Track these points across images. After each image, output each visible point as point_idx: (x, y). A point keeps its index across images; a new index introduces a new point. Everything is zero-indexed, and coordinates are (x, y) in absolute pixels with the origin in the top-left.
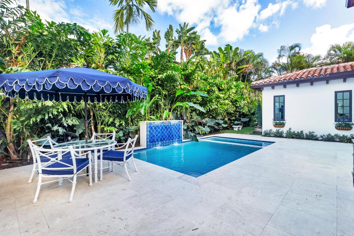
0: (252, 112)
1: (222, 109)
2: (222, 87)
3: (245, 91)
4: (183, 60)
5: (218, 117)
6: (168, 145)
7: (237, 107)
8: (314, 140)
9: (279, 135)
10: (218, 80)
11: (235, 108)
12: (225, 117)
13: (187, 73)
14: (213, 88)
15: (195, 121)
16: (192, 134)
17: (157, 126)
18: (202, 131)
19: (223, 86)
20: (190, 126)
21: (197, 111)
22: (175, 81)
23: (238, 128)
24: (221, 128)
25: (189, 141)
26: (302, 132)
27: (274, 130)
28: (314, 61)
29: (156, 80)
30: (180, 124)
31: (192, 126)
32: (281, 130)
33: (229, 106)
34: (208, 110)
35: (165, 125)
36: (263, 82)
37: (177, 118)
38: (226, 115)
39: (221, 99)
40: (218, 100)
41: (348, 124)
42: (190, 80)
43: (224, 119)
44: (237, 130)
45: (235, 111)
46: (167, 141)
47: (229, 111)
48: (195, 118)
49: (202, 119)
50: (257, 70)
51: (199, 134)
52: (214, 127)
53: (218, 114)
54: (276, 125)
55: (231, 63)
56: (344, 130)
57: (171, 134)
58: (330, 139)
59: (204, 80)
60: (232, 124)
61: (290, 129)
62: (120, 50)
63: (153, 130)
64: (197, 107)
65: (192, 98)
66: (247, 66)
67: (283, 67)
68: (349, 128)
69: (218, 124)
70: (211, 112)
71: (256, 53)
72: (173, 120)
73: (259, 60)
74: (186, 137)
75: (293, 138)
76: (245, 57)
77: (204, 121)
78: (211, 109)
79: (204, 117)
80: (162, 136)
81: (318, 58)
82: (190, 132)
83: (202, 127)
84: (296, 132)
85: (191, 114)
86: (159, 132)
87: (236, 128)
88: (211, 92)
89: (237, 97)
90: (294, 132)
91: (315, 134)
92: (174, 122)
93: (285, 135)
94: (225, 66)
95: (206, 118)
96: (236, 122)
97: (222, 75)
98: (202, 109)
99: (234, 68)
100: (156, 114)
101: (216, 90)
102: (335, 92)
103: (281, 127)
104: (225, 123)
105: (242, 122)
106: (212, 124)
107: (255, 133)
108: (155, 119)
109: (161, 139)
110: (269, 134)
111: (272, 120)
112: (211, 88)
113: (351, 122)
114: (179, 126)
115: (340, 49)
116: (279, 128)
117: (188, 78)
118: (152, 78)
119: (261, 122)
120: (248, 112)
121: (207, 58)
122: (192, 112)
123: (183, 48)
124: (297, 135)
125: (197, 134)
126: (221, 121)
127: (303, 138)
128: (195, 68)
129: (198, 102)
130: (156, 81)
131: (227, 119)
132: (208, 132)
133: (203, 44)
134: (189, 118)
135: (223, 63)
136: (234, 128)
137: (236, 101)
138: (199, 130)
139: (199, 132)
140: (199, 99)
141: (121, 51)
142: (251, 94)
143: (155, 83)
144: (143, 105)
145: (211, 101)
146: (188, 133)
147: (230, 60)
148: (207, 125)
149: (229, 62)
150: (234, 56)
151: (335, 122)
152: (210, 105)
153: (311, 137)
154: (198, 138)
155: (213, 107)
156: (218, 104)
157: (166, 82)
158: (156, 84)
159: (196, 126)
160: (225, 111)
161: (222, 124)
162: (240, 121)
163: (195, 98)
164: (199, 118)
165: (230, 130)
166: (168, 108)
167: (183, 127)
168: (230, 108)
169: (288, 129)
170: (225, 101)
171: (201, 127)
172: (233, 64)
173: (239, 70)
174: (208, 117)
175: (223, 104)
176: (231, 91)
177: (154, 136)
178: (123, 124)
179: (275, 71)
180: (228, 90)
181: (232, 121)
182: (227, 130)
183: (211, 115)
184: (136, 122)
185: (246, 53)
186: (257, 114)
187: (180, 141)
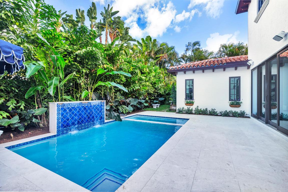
0: (167, 93)
1: (144, 90)
2: (143, 70)
3: (162, 75)
4: (108, 42)
5: (141, 97)
6: (88, 128)
7: (155, 88)
8: (215, 115)
9: (189, 112)
10: (140, 65)
11: (154, 89)
12: (146, 97)
13: (111, 53)
14: (136, 70)
15: (119, 101)
16: (116, 114)
17: (73, 108)
18: (125, 110)
19: (145, 70)
20: (114, 106)
21: (121, 91)
22: (97, 59)
23: (156, 106)
24: (142, 106)
25: (112, 121)
26: (206, 109)
27: (186, 107)
28: (209, 55)
29: (74, 55)
30: (102, 104)
31: (116, 106)
32: (191, 107)
33: (149, 87)
34: (132, 91)
35: (83, 105)
36: (178, 68)
37: (100, 98)
38: (147, 95)
39: (143, 81)
40: (140, 81)
41: (238, 103)
42: (115, 61)
43: (146, 98)
44: (156, 108)
45: (154, 92)
46: (86, 124)
47: (149, 92)
48: (119, 98)
49: (126, 99)
50: (170, 59)
51: (123, 113)
52: (137, 106)
53: (140, 94)
54: (187, 104)
55: (150, 52)
56: (235, 107)
57: (91, 115)
58: (226, 114)
59: (128, 62)
60: (151, 103)
61: (198, 107)
62: (21, 13)
63: (67, 113)
64: (121, 87)
65: (116, 79)
66: (163, 55)
67: (188, 58)
68: (239, 106)
69: (140, 103)
70: (134, 93)
71: (170, 46)
72: (95, 100)
73: (172, 51)
74: (110, 117)
75: (200, 114)
76: (161, 48)
77: (128, 101)
78: (134, 89)
79: (128, 97)
80: (80, 119)
81: (211, 53)
82: (114, 112)
83: (126, 107)
84: (202, 109)
85: (116, 94)
86: (76, 115)
87: (155, 106)
88: (134, 74)
89: (155, 80)
90: (201, 109)
91: (215, 111)
92: (96, 102)
93: (194, 112)
94: (146, 54)
95: (130, 98)
96: (155, 101)
97: (144, 60)
98: (125, 90)
99: (153, 56)
100: (75, 94)
101: (138, 72)
102: (229, 77)
103: (191, 105)
104: (146, 102)
105: (160, 101)
106: (135, 103)
107: (171, 110)
108: (71, 99)
109: (78, 122)
110: (182, 112)
111: (184, 100)
112: (134, 70)
113: (240, 101)
114: (100, 107)
115: (226, 48)
116: (190, 106)
117: (112, 59)
118: (68, 52)
119: (175, 101)
120: (164, 93)
121: (131, 43)
122: (117, 92)
123: (108, 31)
124: (203, 112)
125: (121, 113)
126: (143, 100)
127: (207, 115)
128: (119, 49)
129: (122, 82)
130: (74, 57)
131: (148, 99)
132: (131, 111)
133: (128, 30)
134: (113, 98)
135: (145, 51)
136: (153, 106)
137: (155, 83)
138: (122, 110)
139: (123, 111)
140: (123, 80)
141: (23, 15)
142: (166, 79)
143: (71, 58)
144: (52, 83)
145: (134, 82)
146: (112, 113)
147: (150, 50)
148: (131, 104)
149: (149, 51)
150: (153, 46)
151: (229, 101)
152: (133, 86)
153: (213, 113)
154: (121, 117)
155: (137, 88)
156: (140, 85)
157: (86, 60)
158: (72, 60)
159: (119, 106)
160: (147, 91)
161: (144, 104)
162: (158, 100)
163: (119, 79)
164: (123, 98)
165: (150, 108)
166: (90, 88)
167: (106, 107)
168: (150, 89)
169: (196, 107)
170: (146, 83)
171: (124, 106)
172: (153, 53)
173: (157, 58)
174: (132, 97)
175: (144, 85)
176: (151, 74)
177: (68, 120)
178: (22, 107)
179: (183, 61)
180: (149, 73)
181: (152, 101)
182: (148, 109)
183: (134, 95)
184: (45, 103)
185: (162, 45)
186: (172, 94)
187: (102, 122)
